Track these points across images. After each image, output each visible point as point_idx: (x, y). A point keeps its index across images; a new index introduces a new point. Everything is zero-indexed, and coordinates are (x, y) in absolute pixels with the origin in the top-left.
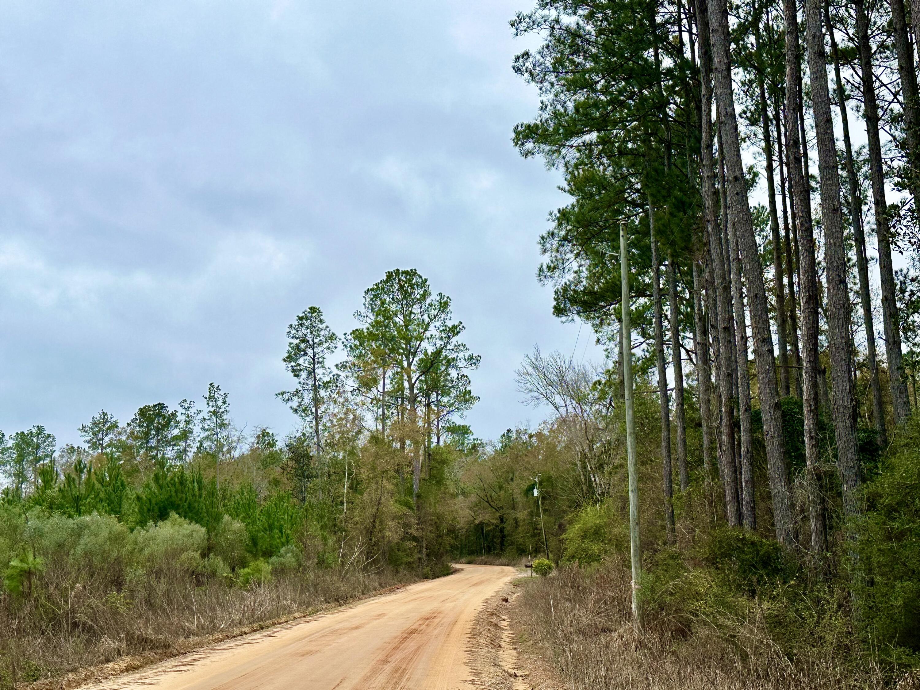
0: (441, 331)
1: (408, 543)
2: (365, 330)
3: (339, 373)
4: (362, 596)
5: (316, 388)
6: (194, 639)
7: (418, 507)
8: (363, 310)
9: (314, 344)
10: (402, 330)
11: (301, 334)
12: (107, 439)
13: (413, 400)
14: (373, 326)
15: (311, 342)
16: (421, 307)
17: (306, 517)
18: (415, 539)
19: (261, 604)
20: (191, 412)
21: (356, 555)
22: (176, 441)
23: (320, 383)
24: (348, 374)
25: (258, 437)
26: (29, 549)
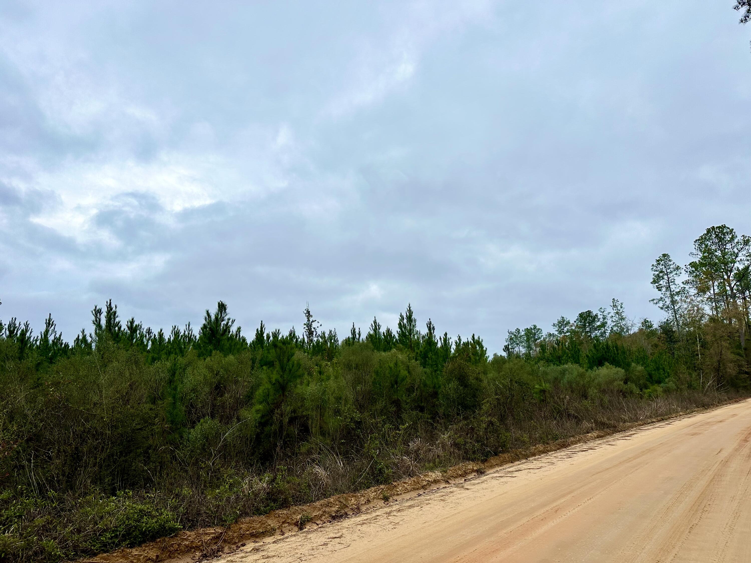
0: (747, 256)
1: (743, 375)
2: (697, 262)
3: (685, 286)
4: (718, 404)
5: (672, 296)
6: (628, 424)
7: (746, 355)
8: (695, 252)
9: (667, 273)
10: (721, 259)
11: (659, 269)
12: (566, 329)
13: (734, 296)
14: (702, 259)
15: (666, 272)
16: (732, 245)
17: (678, 363)
18: (746, 373)
19: (660, 408)
20: (605, 313)
21: (710, 382)
22: (599, 327)
23: (674, 293)
24: (691, 286)
25: (643, 323)
26: (542, 380)
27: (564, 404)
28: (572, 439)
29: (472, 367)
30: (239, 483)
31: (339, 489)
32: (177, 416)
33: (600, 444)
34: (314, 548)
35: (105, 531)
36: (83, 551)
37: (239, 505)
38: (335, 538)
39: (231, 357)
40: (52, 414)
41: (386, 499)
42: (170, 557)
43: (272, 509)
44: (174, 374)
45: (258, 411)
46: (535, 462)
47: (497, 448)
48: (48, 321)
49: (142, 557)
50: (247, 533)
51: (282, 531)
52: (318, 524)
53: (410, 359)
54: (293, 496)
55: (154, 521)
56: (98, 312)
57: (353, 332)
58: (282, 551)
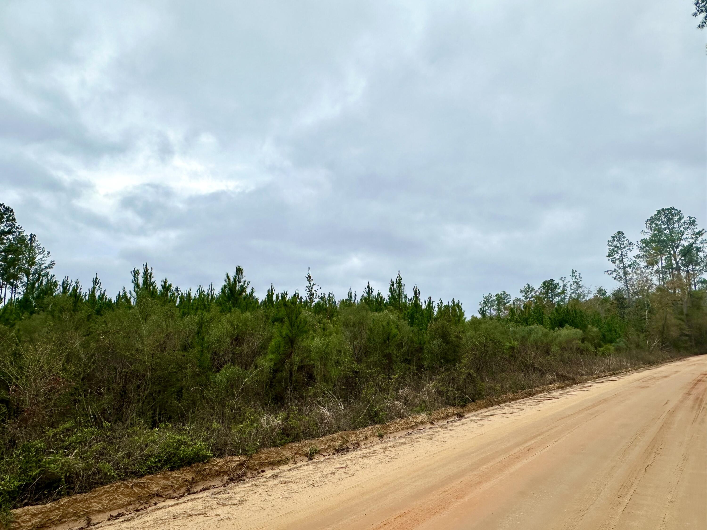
0: (692, 235)
1: (684, 338)
2: (648, 239)
3: (636, 260)
4: (662, 362)
5: (624, 268)
6: (585, 377)
7: (687, 320)
8: (646, 230)
9: (621, 248)
10: (669, 236)
11: (614, 244)
12: (531, 295)
13: (679, 269)
14: (652, 237)
15: (619, 247)
16: (679, 224)
17: (627, 326)
18: (687, 335)
19: (612, 364)
20: (565, 282)
21: (656, 343)
22: (560, 294)
23: (626, 265)
24: (641, 260)
25: (598, 291)
26: (512, 339)
27: (530, 359)
28: (537, 389)
29: (453, 327)
30: (258, 420)
31: (341, 427)
32: (204, 361)
33: (562, 394)
34: (324, 476)
35: (150, 456)
36: (132, 473)
37: (258, 438)
38: (341, 468)
39: (248, 314)
40: (102, 357)
41: (381, 436)
42: (204, 479)
43: (286, 442)
44: (201, 327)
45: (271, 360)
46: (507, 408)
47: (474, 395)
48: (94, 280)
49: (181, 478)
50: (266, 461)
51: (294, 461)
52: (324, 456)
53: (399, 319)
54: (303, 432)
55: (190, 449)
56: (136, 273)
57: (350, 295)
58: (297, 477)
